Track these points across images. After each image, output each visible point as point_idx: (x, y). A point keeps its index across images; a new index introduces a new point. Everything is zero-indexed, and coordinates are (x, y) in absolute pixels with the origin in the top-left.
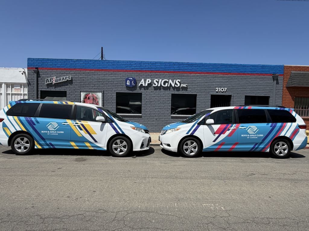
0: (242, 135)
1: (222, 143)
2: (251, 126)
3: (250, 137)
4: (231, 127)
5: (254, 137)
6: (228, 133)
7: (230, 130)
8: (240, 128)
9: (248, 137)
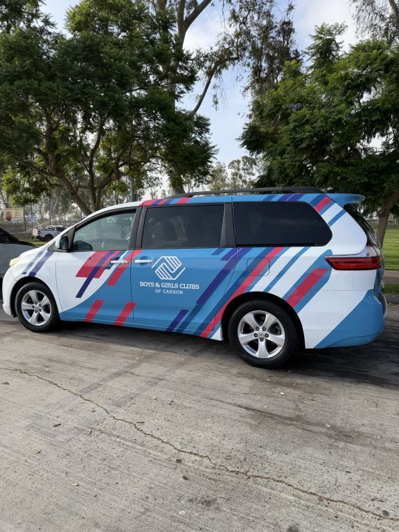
0: (142, 284)
1: (96, 302)
2: (165, 257)
3: (161, 288)
4: (117, 259)
5: (173, 289)
6: (107, 274)
7: (114, 267)
8: (136, 261)
9: (158, 288)
